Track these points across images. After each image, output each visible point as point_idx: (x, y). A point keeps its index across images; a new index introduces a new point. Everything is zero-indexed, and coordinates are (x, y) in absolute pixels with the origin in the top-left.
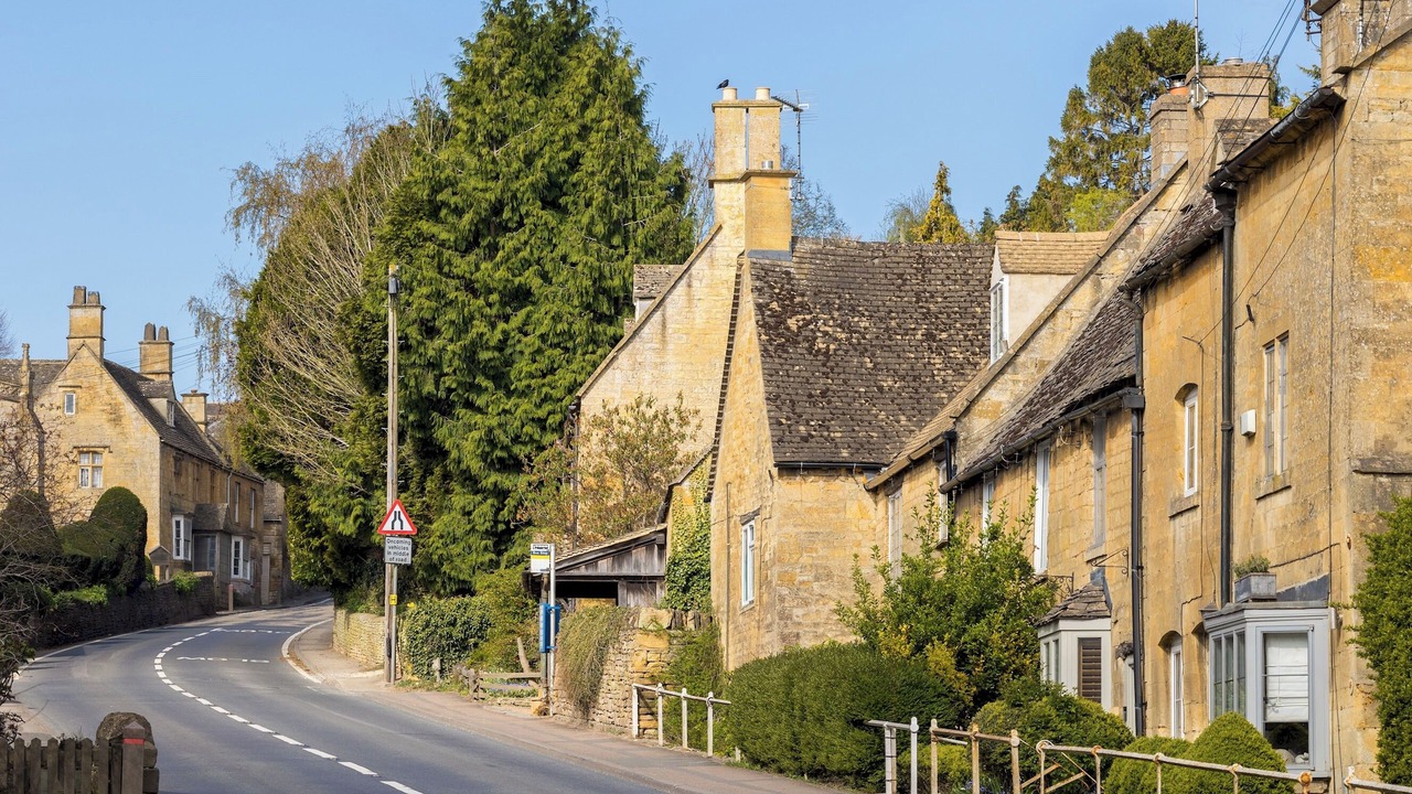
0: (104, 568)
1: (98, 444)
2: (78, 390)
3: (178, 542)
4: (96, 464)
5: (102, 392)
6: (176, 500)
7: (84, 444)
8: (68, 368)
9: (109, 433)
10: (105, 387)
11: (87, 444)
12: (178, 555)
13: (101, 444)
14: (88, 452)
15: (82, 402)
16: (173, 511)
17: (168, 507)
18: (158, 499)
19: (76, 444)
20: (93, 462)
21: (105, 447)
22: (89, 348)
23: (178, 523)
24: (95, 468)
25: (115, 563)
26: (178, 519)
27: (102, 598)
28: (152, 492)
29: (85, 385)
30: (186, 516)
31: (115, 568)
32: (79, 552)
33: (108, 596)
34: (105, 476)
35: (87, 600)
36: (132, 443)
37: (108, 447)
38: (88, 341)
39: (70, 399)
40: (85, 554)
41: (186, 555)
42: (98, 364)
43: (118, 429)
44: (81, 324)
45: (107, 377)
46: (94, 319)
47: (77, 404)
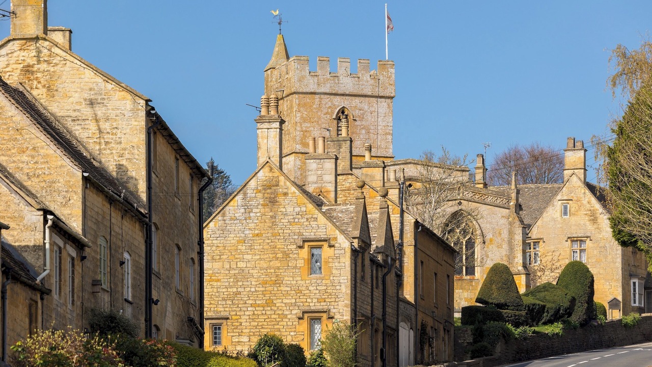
0: (561, 311)
1: (583, 235)
2: (570, 202)
3: (634, 295)
4: (582, 248)
5: (585, 202)
6: (633, 269)
7: (574, 236)
8: (564, 189)
9: (590, 228)
10: (587, 200)
11: (576, 235)
12: (635, 303)
13: (585, 235)
14: (577, 241)
15: (573, 209)
16: (631, 276)
17: (628, 273)
18: (621, 268)
19: (569, 236)
20: (581, 246)
21: (587, 237)
22: (577, 176)
23: (634, 283)
24: (581, 251)
25: (568, 309)
26: (634, 281)
27: (557, 331)
28: (617, 264)
29: (575, 199)
30: (639, 279)
31: (569, 312)
32: (537, 302)
33: (563, 329)
34: (588, 255)
35: (547, 332)
36: (604, 234)
37: (590, 237)
38: (576, 171)
39: (566, 208)
40: (542, 303)
41: (640, 303)
42: (582, 185)
43: (596, 226)
44: (572, 161)
45: (588, 192)
46: (580, 158)
47: (570, 211)
